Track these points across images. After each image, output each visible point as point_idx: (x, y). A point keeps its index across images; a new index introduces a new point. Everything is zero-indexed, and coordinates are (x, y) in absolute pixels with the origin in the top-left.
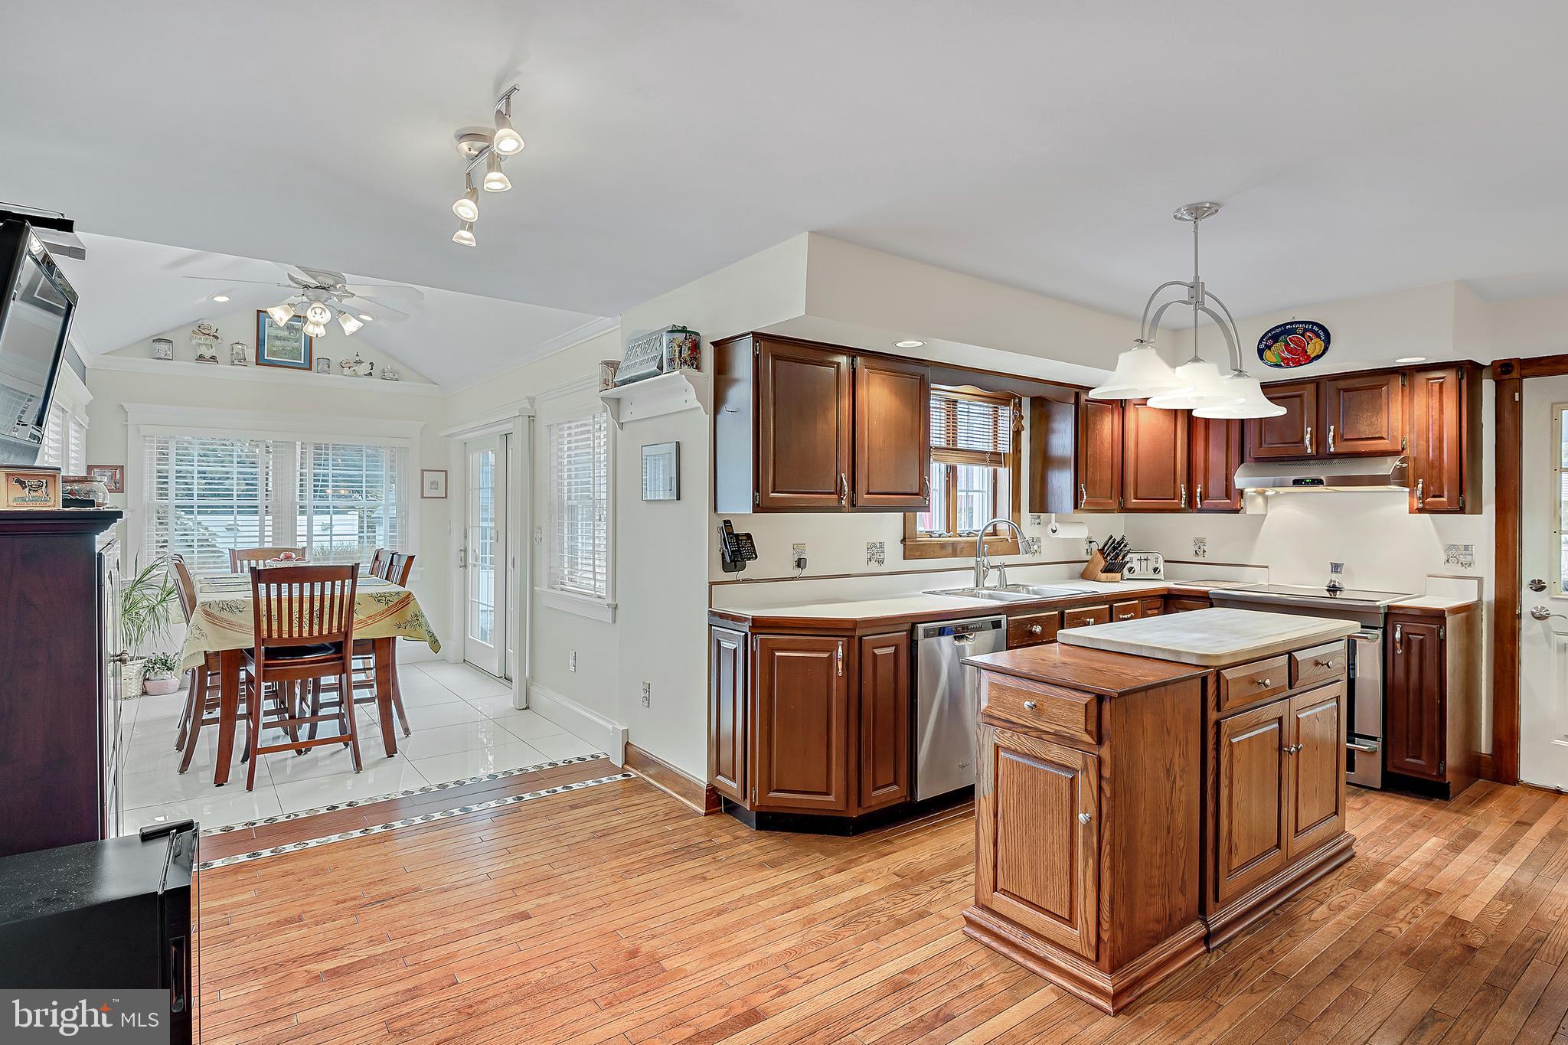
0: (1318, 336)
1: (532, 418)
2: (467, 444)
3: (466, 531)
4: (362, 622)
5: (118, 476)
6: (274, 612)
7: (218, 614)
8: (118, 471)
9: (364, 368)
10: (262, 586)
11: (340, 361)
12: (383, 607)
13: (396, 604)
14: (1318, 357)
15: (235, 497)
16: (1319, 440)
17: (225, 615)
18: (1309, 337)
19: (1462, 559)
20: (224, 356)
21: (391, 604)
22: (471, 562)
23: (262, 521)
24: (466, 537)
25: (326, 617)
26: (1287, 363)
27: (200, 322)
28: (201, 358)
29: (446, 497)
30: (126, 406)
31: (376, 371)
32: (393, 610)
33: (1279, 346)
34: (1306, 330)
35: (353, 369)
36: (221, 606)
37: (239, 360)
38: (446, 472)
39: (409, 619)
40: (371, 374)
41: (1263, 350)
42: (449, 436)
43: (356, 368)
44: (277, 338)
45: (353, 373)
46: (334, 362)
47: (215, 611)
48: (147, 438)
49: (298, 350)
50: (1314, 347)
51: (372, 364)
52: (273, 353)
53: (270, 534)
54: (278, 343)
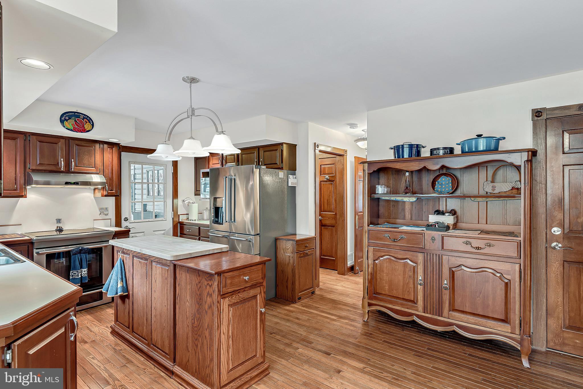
0: (90, 122)
14: (89, 131)
16: (68, 164)
18: (86, 121)
19: (105, 213)
26: (74, 130)
33: (72, 121)
34: (85, 118)
41: (64, 121)
50: (87, 126)
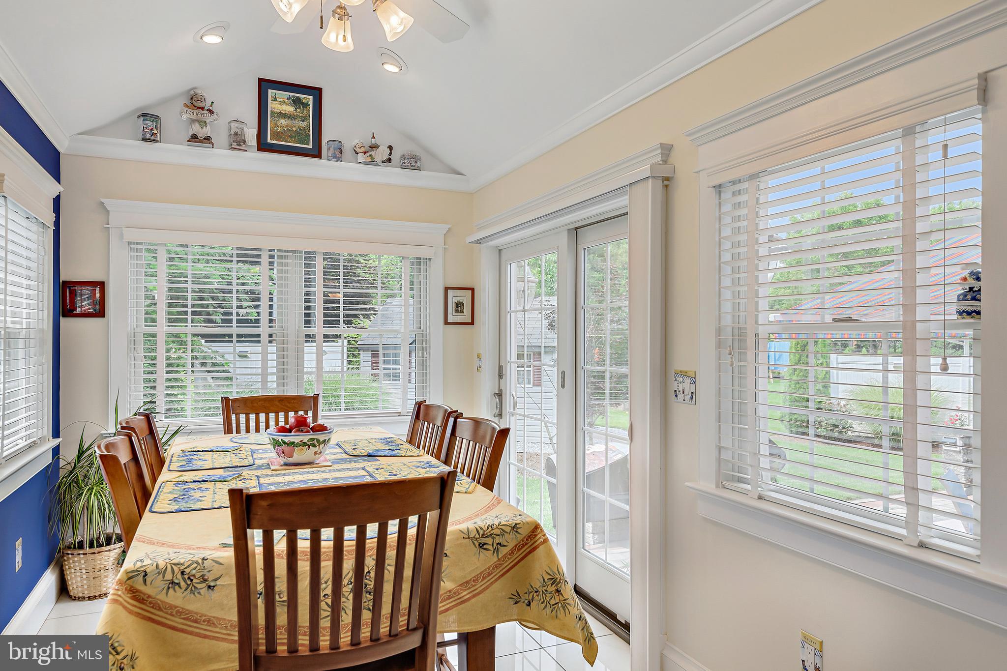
1: (667, 183)
2: (503, 253)
3: (500, 368)
4: (451, 595)
5: (98, 295)
6: (281, 585)
7: (162, 597)
8: (98, 289)
9: (382, 154)
10: (256, 536)
11: (354, 144)
12: (488, 559)
13: (512, 553)
15: (234, 324)
17: (176, 598)
20: (221, 136)
21: (503, 551)
22: (508, 409)
23: (265, 354)
24: (501, 376)
25: (388, 588)
27: (192, 92)
28: (194, 138)
29: (472, 323)
30: (107, 202)
31: (395, 157)
32: (507, 564)
35: (370, 153)
36: (169, 576)
37: (237, 142)
38: (473, 290)
39: (537, 585)
40: (390, 160)
42: (478, 242)
43: (373, 153)
44: (282, 115)
45: (369, 159)
46: (348, 147)
47: (154, 589)
48: (132, 246)
49: (306, 130)
51: (390, 148)
52: (277, 136)
53: (274, 370)
54: (282, 121)
